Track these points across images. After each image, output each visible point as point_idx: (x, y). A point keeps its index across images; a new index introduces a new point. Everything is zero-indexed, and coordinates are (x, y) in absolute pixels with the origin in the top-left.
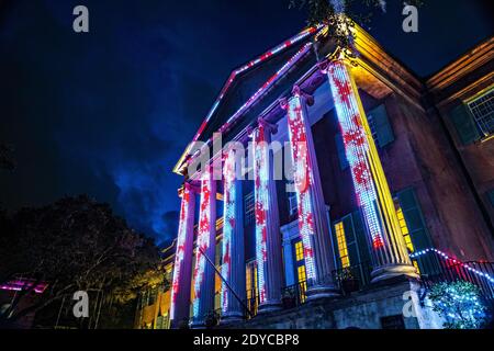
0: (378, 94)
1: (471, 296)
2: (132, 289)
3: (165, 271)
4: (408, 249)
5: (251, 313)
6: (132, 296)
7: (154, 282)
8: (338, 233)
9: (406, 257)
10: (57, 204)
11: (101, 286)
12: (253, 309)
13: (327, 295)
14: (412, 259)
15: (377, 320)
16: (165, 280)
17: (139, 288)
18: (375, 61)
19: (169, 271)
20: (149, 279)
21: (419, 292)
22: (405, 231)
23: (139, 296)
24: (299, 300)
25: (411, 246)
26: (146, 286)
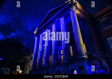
0: (81, 18)
1: (98, 62)
2: (23, 59)
3: (31, 55)
4: (85, 52)
5: (50, 65)
6: (23, 61)
7: (29, 58)
8: (71, 48)
9: (85, 54)
10: (6, 39)
11: (16, 58)
12: (51, 64)
13: (67, 62)
14: (86, 54)
15: (78, 67)
16: (31, 58)
17: (25, 59)
18: (81, 10)
19: (32, 56)
20: (27, 57)
21: (87, 61)
22: (85, 48)
23: (25, 61)
24: (61, 62)
25: (86, 52)
26: (27, 59)
